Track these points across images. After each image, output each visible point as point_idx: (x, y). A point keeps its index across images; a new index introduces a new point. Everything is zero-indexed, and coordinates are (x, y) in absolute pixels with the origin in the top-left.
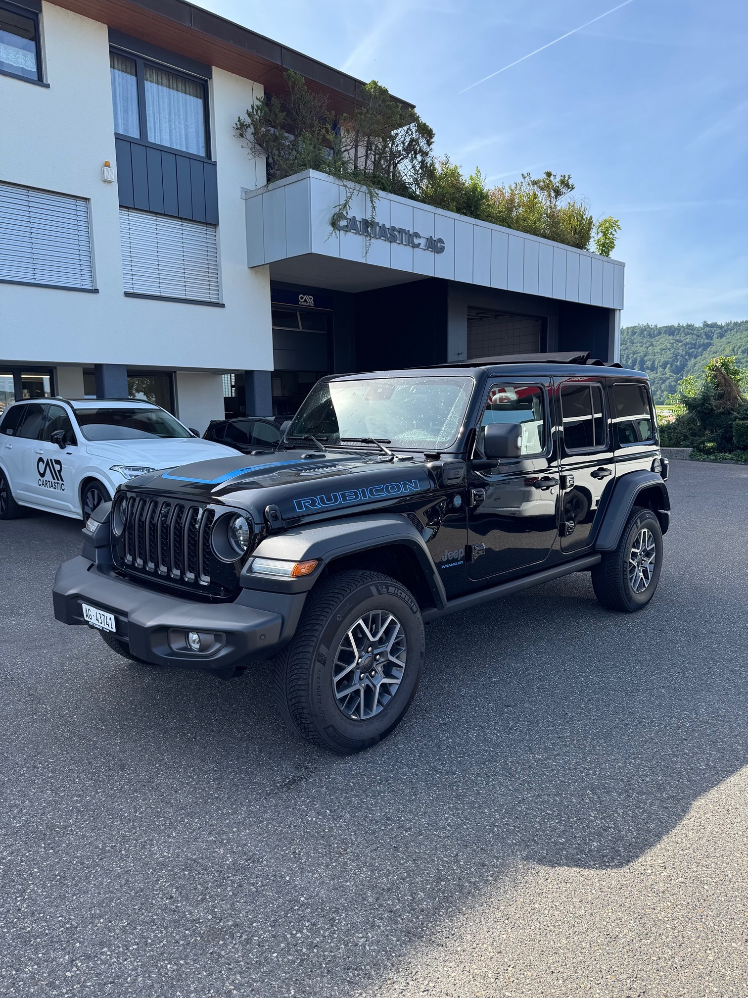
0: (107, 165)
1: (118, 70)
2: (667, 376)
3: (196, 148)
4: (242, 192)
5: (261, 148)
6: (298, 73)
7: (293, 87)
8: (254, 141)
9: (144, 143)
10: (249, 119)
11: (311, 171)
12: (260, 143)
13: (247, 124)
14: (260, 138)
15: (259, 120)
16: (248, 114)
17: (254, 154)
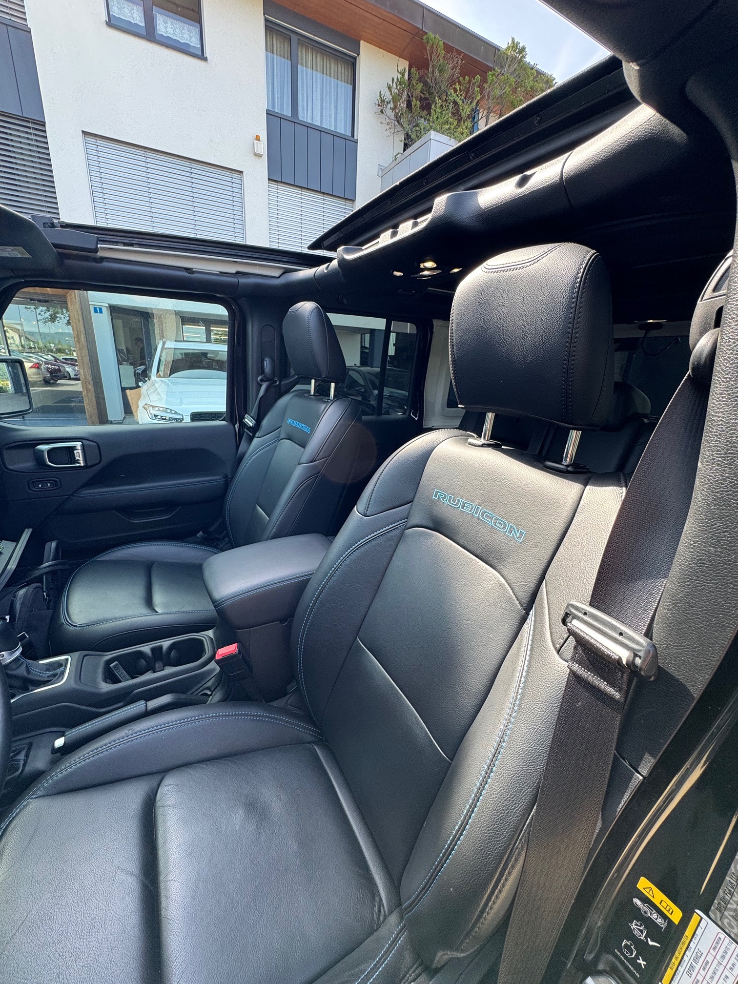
0: (258, 138)
3: (343, 129)
4: (378, 170)
5: (399, 124)
6: (437, 36)
7: (432, 53)
8: (393, 117)
9: (294, 120)
10: (388, 93)
11: (432, 132)
12: (398, 119)
13: (387, 99)
14: (397, 113)
15: (400, 95)
16: (389, 88)
17: (392, 130)
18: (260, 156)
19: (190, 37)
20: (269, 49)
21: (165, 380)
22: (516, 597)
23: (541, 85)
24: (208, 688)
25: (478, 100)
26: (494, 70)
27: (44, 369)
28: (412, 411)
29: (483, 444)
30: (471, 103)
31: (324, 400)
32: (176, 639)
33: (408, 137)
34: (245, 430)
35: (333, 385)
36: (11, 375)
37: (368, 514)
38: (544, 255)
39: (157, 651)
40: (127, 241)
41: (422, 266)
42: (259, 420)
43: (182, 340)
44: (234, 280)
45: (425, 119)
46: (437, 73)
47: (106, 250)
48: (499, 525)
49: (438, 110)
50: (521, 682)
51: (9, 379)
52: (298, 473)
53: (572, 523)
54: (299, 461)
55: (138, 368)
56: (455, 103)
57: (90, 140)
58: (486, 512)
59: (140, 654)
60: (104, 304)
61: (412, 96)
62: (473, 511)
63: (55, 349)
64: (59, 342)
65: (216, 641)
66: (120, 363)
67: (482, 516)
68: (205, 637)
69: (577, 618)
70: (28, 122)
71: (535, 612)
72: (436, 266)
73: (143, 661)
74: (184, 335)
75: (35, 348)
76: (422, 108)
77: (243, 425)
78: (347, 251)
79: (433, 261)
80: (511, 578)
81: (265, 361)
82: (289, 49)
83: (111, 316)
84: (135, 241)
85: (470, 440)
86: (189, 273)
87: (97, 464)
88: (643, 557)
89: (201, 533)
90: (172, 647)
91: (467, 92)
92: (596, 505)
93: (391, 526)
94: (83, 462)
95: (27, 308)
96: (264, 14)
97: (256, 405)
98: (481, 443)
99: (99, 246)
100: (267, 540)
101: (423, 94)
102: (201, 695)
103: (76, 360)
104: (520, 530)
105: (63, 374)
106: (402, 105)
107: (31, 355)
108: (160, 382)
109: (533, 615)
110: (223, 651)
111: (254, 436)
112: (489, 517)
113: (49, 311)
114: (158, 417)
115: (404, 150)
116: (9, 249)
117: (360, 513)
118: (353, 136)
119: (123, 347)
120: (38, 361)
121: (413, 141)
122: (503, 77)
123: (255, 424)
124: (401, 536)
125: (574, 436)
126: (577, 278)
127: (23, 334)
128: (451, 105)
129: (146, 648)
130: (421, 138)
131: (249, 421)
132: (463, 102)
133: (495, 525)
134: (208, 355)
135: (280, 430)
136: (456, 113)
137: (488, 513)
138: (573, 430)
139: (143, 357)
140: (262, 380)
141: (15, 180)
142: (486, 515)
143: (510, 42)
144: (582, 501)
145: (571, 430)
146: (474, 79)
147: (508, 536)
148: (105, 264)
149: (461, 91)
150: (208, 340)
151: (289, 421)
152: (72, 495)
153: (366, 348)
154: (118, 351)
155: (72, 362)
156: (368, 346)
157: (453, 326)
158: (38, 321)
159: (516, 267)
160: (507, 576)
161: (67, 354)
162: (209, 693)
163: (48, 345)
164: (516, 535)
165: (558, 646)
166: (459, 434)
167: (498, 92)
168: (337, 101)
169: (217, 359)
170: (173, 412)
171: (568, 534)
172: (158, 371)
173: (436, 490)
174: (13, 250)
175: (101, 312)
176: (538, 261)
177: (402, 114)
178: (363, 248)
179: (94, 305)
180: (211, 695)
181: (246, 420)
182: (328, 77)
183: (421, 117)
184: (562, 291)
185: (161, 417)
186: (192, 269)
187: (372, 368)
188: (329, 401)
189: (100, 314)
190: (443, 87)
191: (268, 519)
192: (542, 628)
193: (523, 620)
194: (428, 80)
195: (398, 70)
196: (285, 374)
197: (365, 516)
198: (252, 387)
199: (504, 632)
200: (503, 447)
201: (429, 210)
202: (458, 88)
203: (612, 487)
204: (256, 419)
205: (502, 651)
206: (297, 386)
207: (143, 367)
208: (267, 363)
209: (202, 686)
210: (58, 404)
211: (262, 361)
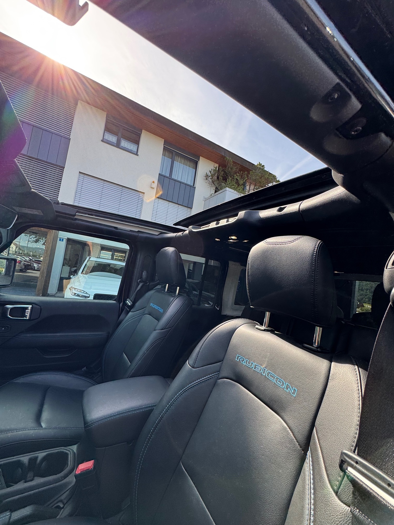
0: (153, 182)
1: (166, 157)
2: (368, 293)
3: (190, 182)
4: (203, 199)
5: (213, 184)
6: (230, 158)
7: (228, 163)
8: (211, 181)
9: (170, 178)
10: (210, 173)
11: (227, 188)
12: (213, 182)
13: (209, 175)
14: (213, 180)
15: (214, 174)
16: (210, 172)
17: (210, 186)
18: (153, 188)
19: (133, 148)
20: (164, 155)
21: (86, 276)
22: (296, 439)
23: (271, 177)
24: (61, 501)
25: (246, 180)
26: (252, 171)
27: (23, 264)
28: (216, 305)
29: (265, 329)
30: (243, 180)
31: (172, 295)
32: (48, 451)
33: (216, 188)
34: (126, 307)
35: (178, 288)
36: (7, 266)
37: (195, 367)
38: (296, 240)
39: (33, 461)
40: (90, 213)
41: (230, 238)
42: (134, 303)
43: (99, 257)
44: (136, 234)
45: (224, 183)
46: (230, 169)
47: (79, 216)
48: (279, 383)
49: (230, 181)
50: (311, 521)
51: (5, 268)
52: (153, 336)
53: (328, 387)
54: (155, 328)
55: (73, 268)
56: (237, 179)
57: (81, 175)
58: (270, 373)
59: (19, 463)
60: (65, 238)
61: (219, 175)
62: (261, 371)
63: (32, 255)
64: (36, 252)
65: (77, 455)
66: (63, 265)
67: (268, 375)
68: (71, 451)
69: (352, 466)
70: (58, 166)
71: (311, 453)
72: (236, 238)
73: (20, 470)
74: (101, 255)
75: (21, 253)
76: (223, 179)
77: (125, 304)
78: (193, 228)
79: (235, 236)
80: (290, 422)
81: (144, 273)
82: (172, 156)
83: (67, 243)
84: (93, 213)
85: (257, 326)
86: (116, 229)
87: (37, 319)
88: (388, 419)
89: (85, 368)
90: (44, 458)
91: (242, 176)
92: (341, 376)
93: (209, 376)
94: (29, 317)
95: (26, 235)
96: (164, 145)
97: (134, 294)
98: (263, 329)
99: (77, 214)
100: (127, 378)
101: (224, 175)
102: (55, 507)
103: (41, 261)
104: (294, 388)
105: (31, 267)
106: (215, 178)
107: (19, 256)
108: (83, 277)
109: (310, 456)
110: (83, 467)
111: (130, 311)
112: (272, 376)
113: (36, 238)
114: (76, 294)
115: (215, 193)
116: (34, 210)
117: (190, 366)
118: (194, 185)
119: (68, 258)
120: (21, 260)
121: (219, 190)
122: (256, 173)
123: (132, 304)
124: (215, 384)
125: (318, 331)
126: (314, 252)
127: (18, 246)
128: (235, 180)
129: (25, 459)
130: (222, 189)
131: (129, 303)
132: (240, 179)
133: (277, 382)
134: (111, 266)
135: (145, 309)
136: (237, 182)
137: (272, 374)
138: (317, 326)
139: (76, 263)
140: (140, 282)
141: (43, 185)
142: (270, 375)
143: (258, 163)
144: (331, 372)
145: (316, 327)
146: (245, 173)
147: (286, 391)
148: (77, 221)
149: (239, 176)
150: (112, 259)
151: (151, 304)
152: (14, 336)
153: (191, 270)
154: (65, 259)
155: (38, 262)
156: (192, 270)
157: (249, 266)
158: (29, 241)
159: (282, 243)
160: (288, 422)
161: (37, 258)
162: (62, 506)
163: (29, 253)
164: (291, 391)
165: (335, 488)
166: (250, 322)
167: (254, 178)
168: (188, 173)
169: (115, 268)
170: (85, 292)
171: (326, 394)
172: (83, 271)
173: (237, 355)
174: (36, 211)
175: (63, 241)
176: (293, 242)
177: (215, 181)
178: (201, 227)
179: (60, 237)
180: (63, 508)
181: (127, 301)
182: (186, 166)
183: (223, 183)
184: (307, 256)
185: (78, 294)
186: (117, 227)
187: (193, 280)
188: (175, 296)
189: (62, 242)
190: (232, 174)
191: (130, 364)
192: (320, 469)
193: (303, 460)
194: (226, 171)
195: (214, 167)
196: (152, 279)
197: (193, 368)
198: (134, 284)
199: (290, 469)
200: (275, 332)
201: (236, 215)
202: (238, 175)
203: (348, 365)
204: (133, 301)
205: (289, 487)
206: (158, 286)
207: (75, 268)
208: (144, 274)
209: (57, 499)
210: (23, 282)
211: (143, 272)
